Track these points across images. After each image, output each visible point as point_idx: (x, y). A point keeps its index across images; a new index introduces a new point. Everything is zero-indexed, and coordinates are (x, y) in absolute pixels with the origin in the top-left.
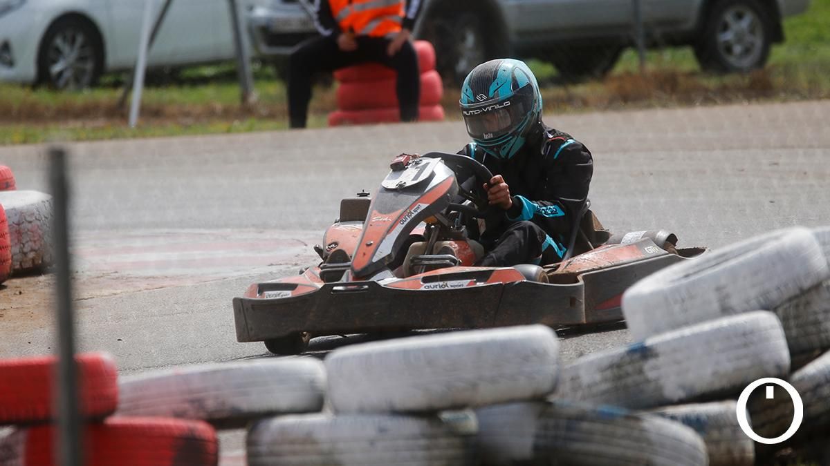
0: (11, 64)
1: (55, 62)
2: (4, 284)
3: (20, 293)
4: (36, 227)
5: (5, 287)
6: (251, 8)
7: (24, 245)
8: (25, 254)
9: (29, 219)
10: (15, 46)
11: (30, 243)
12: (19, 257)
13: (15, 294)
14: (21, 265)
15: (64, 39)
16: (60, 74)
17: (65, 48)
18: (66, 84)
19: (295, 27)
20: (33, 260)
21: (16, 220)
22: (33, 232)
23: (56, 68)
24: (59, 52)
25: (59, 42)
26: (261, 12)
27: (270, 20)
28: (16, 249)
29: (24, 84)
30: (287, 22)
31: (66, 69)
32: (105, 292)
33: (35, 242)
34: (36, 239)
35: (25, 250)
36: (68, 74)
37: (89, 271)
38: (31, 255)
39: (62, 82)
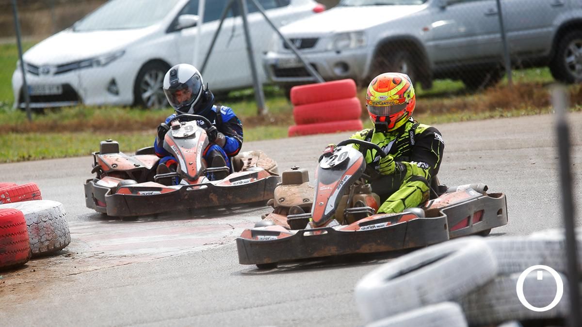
0: (117, 93)
1: (145, 91)
2: (26, 264)
3: (34, 271)
4: (49, 225)
5: (27, 266)
6: (265, 53)
7: (41, 237)
8: (42, 243)
9: (44, 220)
10: (119, 82)
11: (45, 236)
12: (38, 245)
13: (31, 271)
14: (39, 250)
15: (151, 76)
16: (149, 98)
17: (152, 82)
18: (153, 104)
19: (293, 64)
20: (48, 246)
21: (35, 220)
22: (47, 228)
23: (146, 95)
24: (147, 84)
25: (147, 78)
26: (272, 56)
27: (277, 60)
28: (36, 240)
29: (125, 107)
30: (288, 61)
31: (153, 95)
32: (90, 268)
33: (49, 234)
34: (49, 233)
35: (42, 240)
36: (154, 98)
37: (86, 252)
38: (47, 243)
39: (150, 104)
